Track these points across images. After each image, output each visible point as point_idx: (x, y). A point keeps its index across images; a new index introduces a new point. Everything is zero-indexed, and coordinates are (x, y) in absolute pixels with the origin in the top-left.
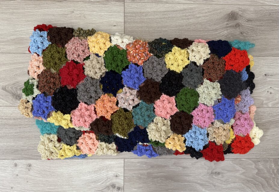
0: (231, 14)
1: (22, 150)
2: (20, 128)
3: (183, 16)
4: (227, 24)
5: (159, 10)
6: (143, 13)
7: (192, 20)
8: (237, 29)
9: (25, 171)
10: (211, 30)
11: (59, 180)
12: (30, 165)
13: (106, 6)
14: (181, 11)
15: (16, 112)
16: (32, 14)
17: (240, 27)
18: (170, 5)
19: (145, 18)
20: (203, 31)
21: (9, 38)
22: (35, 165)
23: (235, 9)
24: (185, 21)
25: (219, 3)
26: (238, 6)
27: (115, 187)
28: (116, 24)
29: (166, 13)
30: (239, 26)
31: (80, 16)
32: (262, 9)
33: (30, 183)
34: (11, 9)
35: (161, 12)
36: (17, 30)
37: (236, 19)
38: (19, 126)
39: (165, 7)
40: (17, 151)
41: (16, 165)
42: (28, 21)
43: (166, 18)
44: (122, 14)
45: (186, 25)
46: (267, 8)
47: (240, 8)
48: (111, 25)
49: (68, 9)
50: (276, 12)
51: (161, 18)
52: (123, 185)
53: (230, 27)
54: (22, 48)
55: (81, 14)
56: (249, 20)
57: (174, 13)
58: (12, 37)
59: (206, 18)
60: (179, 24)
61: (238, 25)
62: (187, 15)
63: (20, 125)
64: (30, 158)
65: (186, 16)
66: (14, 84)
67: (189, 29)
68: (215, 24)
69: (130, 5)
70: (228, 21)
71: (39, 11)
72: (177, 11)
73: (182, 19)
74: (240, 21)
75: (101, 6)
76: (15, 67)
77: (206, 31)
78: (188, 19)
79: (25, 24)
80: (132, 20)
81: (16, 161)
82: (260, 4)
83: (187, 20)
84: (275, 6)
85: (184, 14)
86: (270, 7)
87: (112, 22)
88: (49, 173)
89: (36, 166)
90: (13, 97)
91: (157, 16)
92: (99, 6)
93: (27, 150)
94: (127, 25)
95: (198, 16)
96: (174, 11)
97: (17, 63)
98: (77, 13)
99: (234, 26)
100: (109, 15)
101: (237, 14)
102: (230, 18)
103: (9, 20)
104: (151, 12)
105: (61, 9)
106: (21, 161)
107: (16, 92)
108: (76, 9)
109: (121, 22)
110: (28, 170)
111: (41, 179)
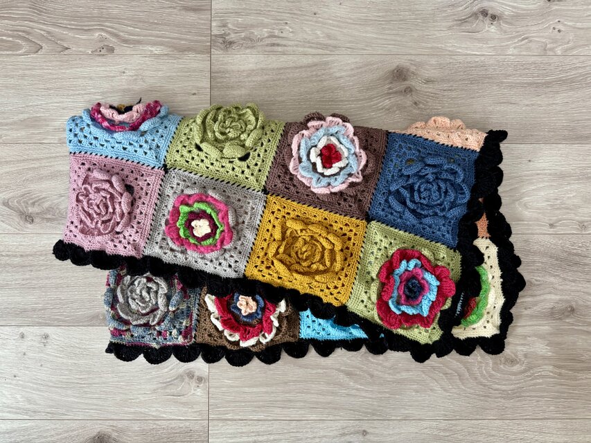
0: (396, 71)
1: (34, 310)
2: (32, 271)
3: (312, 75)
4: (390, 88)
5: (270, 66)
6: (244, 71)
7: (327, 82)
8: (408, 96)
9: (38, 347)
10: (362, 100)
11: (96, 362)
12: (46, 337)
13: (180, 61)
14: (309, 67)
15: (24, 243)
16: (55, 76)
17: (413, 93)
18: (290, 57)
19: (246, 79)
20: (346, 101)
21: (16, 118)
22: (55, 337)
23: (402, 61)
24: (315, 84)
25: (375, 53)
26: (409, 57)
27: (193, 376)
28: (196, 92)
29: (282, 71)
30: (411, 91)
31: (136, 79)
32: (451, 61)
33: (45, 369)
34: (21, 69)
35: (273, 69)
36: (31, 104)
37: (405, 79)
38: (29, 269)
39: (281, 60)
40: (25, 311)
41: (23, 336)
42: (48, 89)
43: (283, 79)
44: (208, 75)
45: (318, 92)
46: (461, 59)
47: (412, 60)
48: (188, 94)
49: (116, 67)
50: (476, 67)
51: (274, 80)
52: (207, 374)
53: (396, 93)
54: (38, 134)
55: (136, 75)
56: (428, 81)
57: (297, 71)
58: (22, 117)
59: (352, 79)
60: (306, 90)
61: (408, 90)
62: (319, 73)
63: (31, 266)
64: (46, 323)
65: (317, 76)
66: (23, 195)
67: (323, 97)
68: (367, 90)
69: (221, 59)
70: (391, 83)
71: (67, 71)
72: (301, 67)
73: (311, 81)
74: (412, 82)
75: (170, 61)
76: (26, 167)
77: (353, 101)
78: (321, 81)
79: (43, 93)
80: (223, 84)
81: (22, 330)
82: (447, 53)
83: (320, 83)
84: (475, 55)
85: (315, 73)
86: (465, 57)
87: (190, 88)
88: (79, 350)
89: (57, 338)
90: (21, 218)
91: (267, 76)
92: (167, 61)
93: (42, 310)
94: (216, 93)
95: (338, 75)
96: (296, 68)
97: (28, 160)
98: (131, 74)
99: (402, 91)
100: (185, 76)
101: (408, 70)
102: (396, 78)
103: (18, 88)
104: (258, 70)
105: (103, 68)
106: (32, 329)
107: (25, 209)
108: (129, 67)
109: (205, 88)
110: (42, 345)
111: (65, 361)
